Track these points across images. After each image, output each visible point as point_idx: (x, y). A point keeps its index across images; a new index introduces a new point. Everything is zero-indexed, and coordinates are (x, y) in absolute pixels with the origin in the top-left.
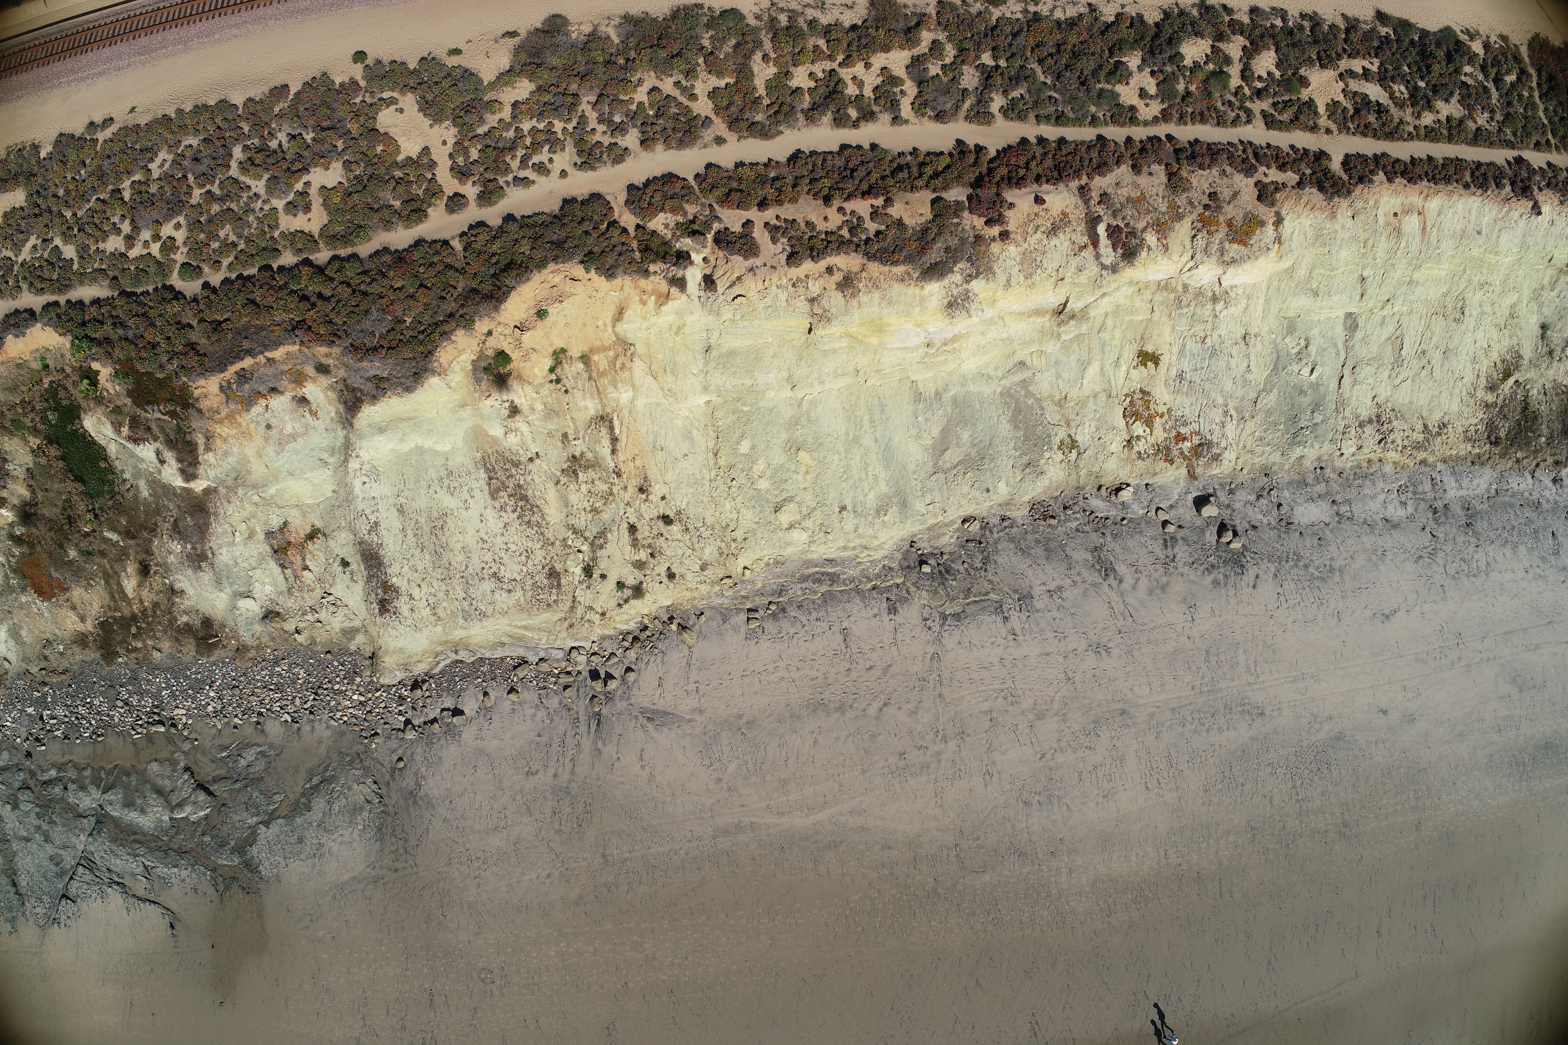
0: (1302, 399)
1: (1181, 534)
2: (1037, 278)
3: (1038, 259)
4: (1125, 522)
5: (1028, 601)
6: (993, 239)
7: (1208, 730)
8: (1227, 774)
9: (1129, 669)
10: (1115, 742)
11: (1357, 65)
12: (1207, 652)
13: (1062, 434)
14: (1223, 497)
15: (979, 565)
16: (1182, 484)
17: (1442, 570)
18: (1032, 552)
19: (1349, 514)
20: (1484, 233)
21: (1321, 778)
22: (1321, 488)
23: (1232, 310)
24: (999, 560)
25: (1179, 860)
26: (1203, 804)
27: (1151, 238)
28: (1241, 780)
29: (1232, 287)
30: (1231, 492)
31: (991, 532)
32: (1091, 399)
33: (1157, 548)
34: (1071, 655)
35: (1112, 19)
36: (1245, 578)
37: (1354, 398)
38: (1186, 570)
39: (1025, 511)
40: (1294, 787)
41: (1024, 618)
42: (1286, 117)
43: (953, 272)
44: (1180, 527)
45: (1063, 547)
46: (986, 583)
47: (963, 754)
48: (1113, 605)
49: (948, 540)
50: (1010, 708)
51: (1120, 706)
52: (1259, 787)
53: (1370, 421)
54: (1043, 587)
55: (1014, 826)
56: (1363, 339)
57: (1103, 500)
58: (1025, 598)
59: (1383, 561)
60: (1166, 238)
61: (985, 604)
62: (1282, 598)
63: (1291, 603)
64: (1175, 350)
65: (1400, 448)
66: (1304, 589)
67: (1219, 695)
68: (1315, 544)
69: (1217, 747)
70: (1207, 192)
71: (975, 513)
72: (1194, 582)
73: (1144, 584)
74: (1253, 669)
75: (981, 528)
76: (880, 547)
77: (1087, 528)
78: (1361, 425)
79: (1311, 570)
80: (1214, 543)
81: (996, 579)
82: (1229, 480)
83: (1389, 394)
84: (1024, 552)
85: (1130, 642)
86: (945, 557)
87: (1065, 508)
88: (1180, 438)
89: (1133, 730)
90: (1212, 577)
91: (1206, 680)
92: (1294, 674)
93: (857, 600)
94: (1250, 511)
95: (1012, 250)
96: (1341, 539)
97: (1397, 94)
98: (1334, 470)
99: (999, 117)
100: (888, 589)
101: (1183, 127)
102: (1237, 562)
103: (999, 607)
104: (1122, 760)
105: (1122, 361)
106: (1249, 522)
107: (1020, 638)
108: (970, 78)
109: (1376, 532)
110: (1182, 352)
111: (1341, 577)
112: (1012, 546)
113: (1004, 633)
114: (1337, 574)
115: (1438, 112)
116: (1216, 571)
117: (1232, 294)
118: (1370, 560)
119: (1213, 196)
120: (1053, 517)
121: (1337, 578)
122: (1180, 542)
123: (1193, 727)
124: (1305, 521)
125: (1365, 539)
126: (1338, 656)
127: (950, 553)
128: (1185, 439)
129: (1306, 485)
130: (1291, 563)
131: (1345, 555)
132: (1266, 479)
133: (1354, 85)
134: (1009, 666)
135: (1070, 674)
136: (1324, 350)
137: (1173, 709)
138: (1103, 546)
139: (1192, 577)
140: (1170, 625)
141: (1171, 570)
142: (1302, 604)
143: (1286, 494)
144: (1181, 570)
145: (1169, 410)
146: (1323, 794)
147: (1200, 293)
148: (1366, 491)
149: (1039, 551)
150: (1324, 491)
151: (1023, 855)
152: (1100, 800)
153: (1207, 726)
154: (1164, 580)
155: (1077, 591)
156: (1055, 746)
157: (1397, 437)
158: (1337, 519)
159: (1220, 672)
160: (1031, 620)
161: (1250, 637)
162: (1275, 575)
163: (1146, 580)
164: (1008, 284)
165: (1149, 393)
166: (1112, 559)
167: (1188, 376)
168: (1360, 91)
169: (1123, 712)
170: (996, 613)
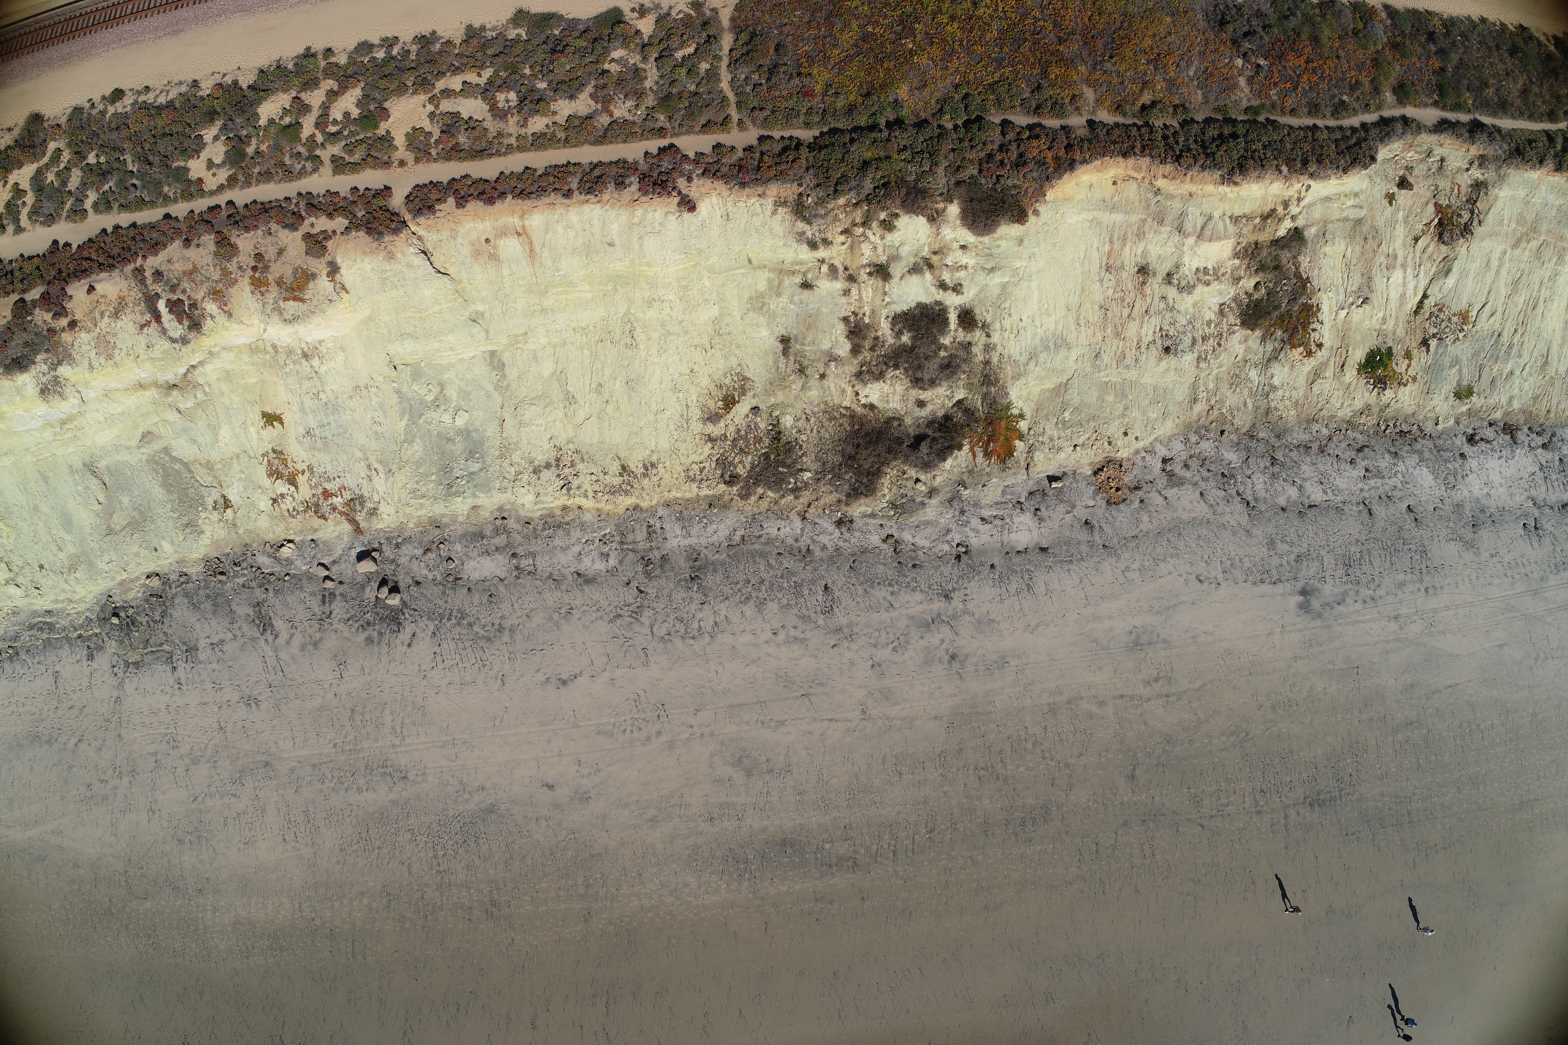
0: (450, 446)
1: (341, 589)
2: (117, 358)
3: (112, 341)
4: (287, 578)
5: (193, 653)
6: (63, 330)
7: (347, 789)
8: (363, 836)
9: (275, 722)
10: (257, 792)
11: (455, 83)
12: (353, 711)
13: (215, 495)
14: (388, 552)
15: (158, 618)
16: (346, 539)
17: (648, 631)
18: (202, 606)
19: (531, 568)
20: (617, 243)
21: (467, 851)
22: (500, 540)
23: (332, 364)
24: (175, 614)
25: (313, 915)
26: (338, 863)
27: (211, 307)
28: (378, 843)
29: (320, 342)
30: (398, 546)
31: (170, 588)
32: (235, 461)
33: (315, 604)
34: (225, 706)
35: (208, 92)
36: (401, 636)
37: (524, 442)
38: (341, 627)
39: (200, 568)
40: (435, 857)
41: (189, 668)
42: (357, 157)
43: (34, 363)
44: (341, 583)
45: (228, 602)
46: (162, 635)
47: (134, 790)
48: (267, 659)
49: (135, 594)
50: (172, 752)
51: (264, 758)
52: (397, 853)
53: (548, 466)
54: (208, 640)
55: (169, 861)
56: (519, 377)
57: (270, 556)
58: (191, 650)
59: (567, 620)
60: (226, 305)
61: (159, 654)
62: (439, 658)
63: (448, 663)
64: (295, 408)
65: (590, 494)
66: (465, 649)
67: (361, 755)
68: (485, 601)
69: (355, 807)
70: (253, 254)
71: (158, 570)
72: (347, 639)
73: (298, 639)
74: (399, 731)
75: (164, 584)
76: (82, 600)
77: (253, 584)
78: (536, 471)
79: (476, 628)
80: (373, 599)
81: (170, 631)
82: (396, 534)
83: (571, 434)
84: (195, 607)
85: (279, 696)
86: (131, 611)
87: (235, 564)
88: (327, 494)
89: (275, 782)
90: (366, 634)
91: (349, 738)
92: (444, 738)
93: (66, 647)
94: (415, 565)
95: (84, 336)
96: (517, 595)
97: (500, 105)
98: (518, 520)
99: (90, 211)
100: (89, 638)
101: (246, 190)
102: (394, 619)
103: (170, 658)
104: (263, 811)
105: (249, 422)
106: (413, 578)
107: (184, 687)
108: (75, 180)
109: (563, 588)
110: (303, 410)
111: (512, 637)
112: (186, 601)
113: (171, 681)
114: (507, 633)
115: (555, 113)
116: (371, 628)
117: (323, 349)
118: (551, 618)
119: (259, 257)
120: (222, 573)
121: (506, 638)
122: (339, 598)
123: (332, 785)
124: (476, 576)
125: (547, 595)
126: (497, 722)
127: (138, 607)
128: (332, 495)
129: (483, 538)
130: (454, 621)
131: (519, 613)
132: (437, 532)
133: (446, 105)
134: (173, 713)
135: (223, 725)
136: (469, 393)
137: (314, 765)
138: (265, 601)
139: (346, 634)
140: (319, 682)
141: (326, 626)
142: (461, 665)
143: (458, 547)
144: (335, 626)
145: (310, 468)
146: (468, 868)
147: (290, 352)
148: (557, 542)
149: (207, 606)
150: (505, 542)
151: (176, 888)
152: (242, 846)
153: (346, 784)
154: (318, 636)
155: (236, 645)
156: (206, 790)
157: (585, 481)
158: (515, 573)
159: (364, 732)
160: (194, 670)
161: (399, 697)
162: (434, 634)
163: (300, 635)
164: (91, 367)
165: (281, 453)
166: (272, 614)
167: (317, 432)
168: (451, 110)
169: (267, 764)
170: (167, 663)
